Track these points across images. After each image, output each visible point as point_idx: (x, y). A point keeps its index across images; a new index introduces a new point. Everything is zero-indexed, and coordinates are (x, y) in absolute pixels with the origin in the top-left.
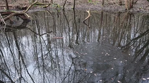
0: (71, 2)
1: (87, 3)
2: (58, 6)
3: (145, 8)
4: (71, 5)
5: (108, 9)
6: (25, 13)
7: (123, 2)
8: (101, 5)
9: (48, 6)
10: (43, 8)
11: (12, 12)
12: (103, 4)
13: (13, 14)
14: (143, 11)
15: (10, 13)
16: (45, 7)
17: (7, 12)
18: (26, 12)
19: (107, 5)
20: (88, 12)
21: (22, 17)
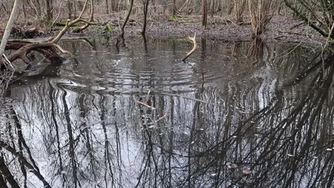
0: (134, 19)
1: (169, 21)
2: (107, 28)
3: (288, 30)
4: (135, 25)
5: (215, 32)
6: (54, 44)
7: (244, 20)
8: (201, 25)
9: (83, 29)
10: (74, 32)
11: (24, 42)
12: (204, 23)
13: (27, 46)
14: (286, 37)
15: (21, 44)
16: (79, 31)
17: (14, 41)
18: (56, 42)
19: (213, 26)
20: (193, 39)
21: (47, 52)
